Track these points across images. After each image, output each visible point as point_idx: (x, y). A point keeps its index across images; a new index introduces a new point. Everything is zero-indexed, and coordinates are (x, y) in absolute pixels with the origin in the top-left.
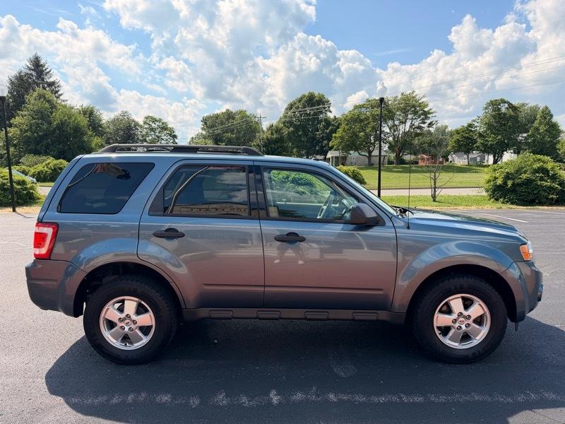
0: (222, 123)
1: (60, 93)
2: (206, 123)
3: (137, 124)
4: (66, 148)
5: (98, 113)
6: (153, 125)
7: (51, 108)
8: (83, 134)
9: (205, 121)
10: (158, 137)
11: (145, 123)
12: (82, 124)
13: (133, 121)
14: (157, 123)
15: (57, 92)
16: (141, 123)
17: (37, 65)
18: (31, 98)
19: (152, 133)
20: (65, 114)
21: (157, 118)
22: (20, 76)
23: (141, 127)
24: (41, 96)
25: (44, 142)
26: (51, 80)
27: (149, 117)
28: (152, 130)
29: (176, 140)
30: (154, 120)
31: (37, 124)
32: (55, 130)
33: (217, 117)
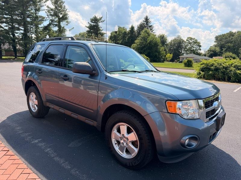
0: (226, 38)
1: (153, 30)
2: (217, 39)
3: (183, 41)
4: (151, 51)
5: (166, 37)
6: (191, 41)
7: (148, 36)
8: (158, 45)
9: (217, 38)
10: (192, 46)
11: (187, 40)
12: (158, 41)
13: (182, 40)
14: (193, 40)
15: (152, 29)
16: (185, 40)
17: (147, 20)
18: (142, 33)
19: (190, 45)
20: (152, 38)
21: (193, 38)
22: (141, 24)
23: (185, 42)
24: (146, 31)
25: (144, 49)
26: (151, 25)
27: (189, 37)
28: (190, 43)
29: (201, 48)
30: (191, 39)
31: (142, 42)
32: (148, 44)
33: (224, 35)
